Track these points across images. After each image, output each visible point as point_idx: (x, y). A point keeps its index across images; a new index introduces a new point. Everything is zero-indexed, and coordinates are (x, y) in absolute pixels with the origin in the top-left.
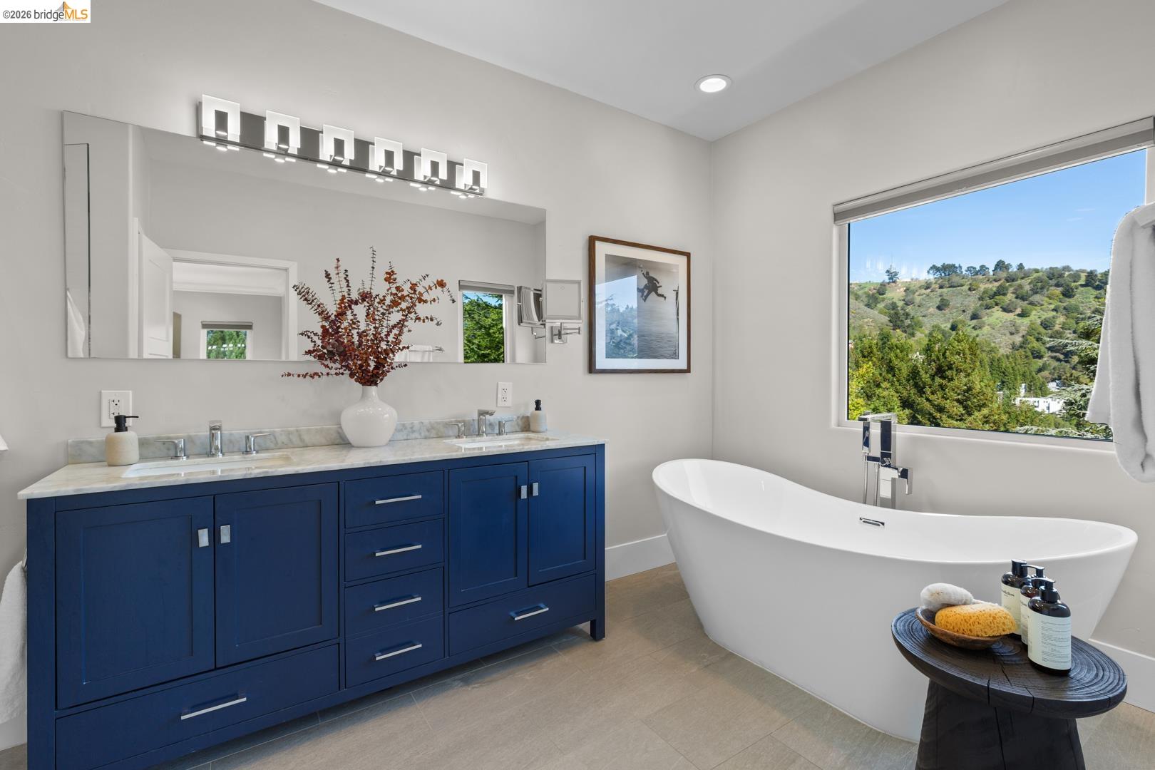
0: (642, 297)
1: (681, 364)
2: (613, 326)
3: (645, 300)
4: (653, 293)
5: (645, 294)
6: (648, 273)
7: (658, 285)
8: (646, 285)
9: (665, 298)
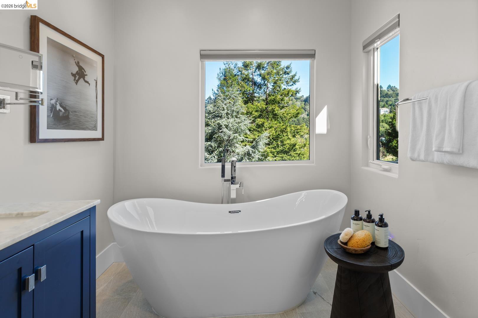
0: (75, 80)
1: (98, 134)
2: (53, 102)
3: (76, 83)
4: (82, 79)
5: (77, 78)
6: (78, 62)
7: (85, 74)
8: (77, 71)
9: (89, 84)
